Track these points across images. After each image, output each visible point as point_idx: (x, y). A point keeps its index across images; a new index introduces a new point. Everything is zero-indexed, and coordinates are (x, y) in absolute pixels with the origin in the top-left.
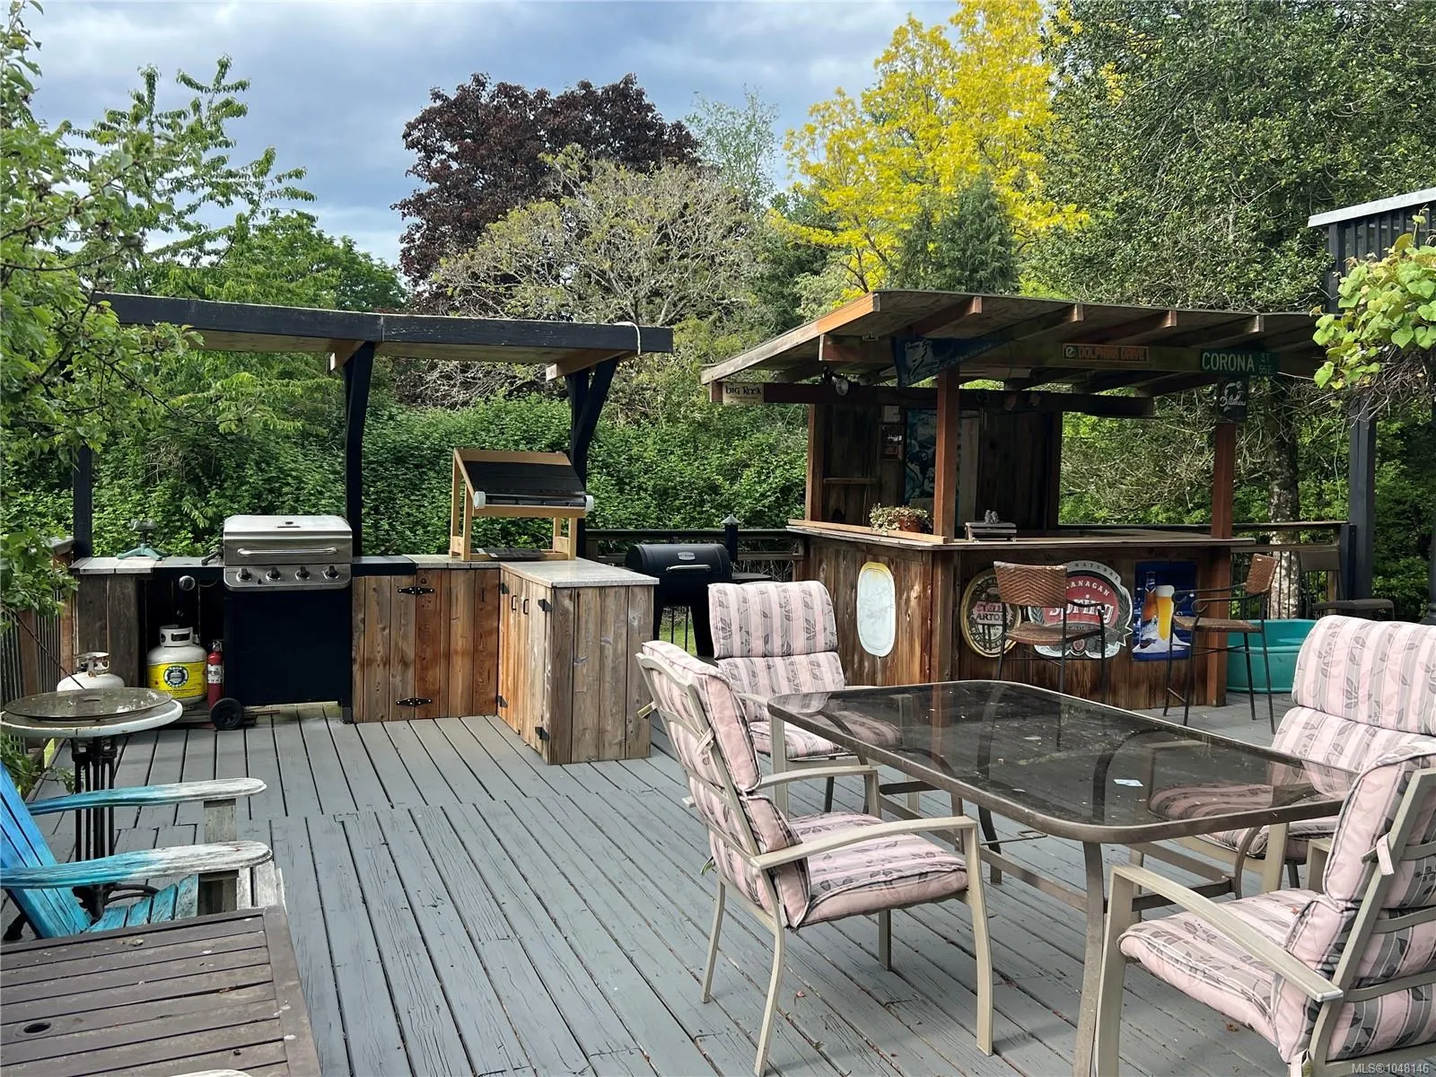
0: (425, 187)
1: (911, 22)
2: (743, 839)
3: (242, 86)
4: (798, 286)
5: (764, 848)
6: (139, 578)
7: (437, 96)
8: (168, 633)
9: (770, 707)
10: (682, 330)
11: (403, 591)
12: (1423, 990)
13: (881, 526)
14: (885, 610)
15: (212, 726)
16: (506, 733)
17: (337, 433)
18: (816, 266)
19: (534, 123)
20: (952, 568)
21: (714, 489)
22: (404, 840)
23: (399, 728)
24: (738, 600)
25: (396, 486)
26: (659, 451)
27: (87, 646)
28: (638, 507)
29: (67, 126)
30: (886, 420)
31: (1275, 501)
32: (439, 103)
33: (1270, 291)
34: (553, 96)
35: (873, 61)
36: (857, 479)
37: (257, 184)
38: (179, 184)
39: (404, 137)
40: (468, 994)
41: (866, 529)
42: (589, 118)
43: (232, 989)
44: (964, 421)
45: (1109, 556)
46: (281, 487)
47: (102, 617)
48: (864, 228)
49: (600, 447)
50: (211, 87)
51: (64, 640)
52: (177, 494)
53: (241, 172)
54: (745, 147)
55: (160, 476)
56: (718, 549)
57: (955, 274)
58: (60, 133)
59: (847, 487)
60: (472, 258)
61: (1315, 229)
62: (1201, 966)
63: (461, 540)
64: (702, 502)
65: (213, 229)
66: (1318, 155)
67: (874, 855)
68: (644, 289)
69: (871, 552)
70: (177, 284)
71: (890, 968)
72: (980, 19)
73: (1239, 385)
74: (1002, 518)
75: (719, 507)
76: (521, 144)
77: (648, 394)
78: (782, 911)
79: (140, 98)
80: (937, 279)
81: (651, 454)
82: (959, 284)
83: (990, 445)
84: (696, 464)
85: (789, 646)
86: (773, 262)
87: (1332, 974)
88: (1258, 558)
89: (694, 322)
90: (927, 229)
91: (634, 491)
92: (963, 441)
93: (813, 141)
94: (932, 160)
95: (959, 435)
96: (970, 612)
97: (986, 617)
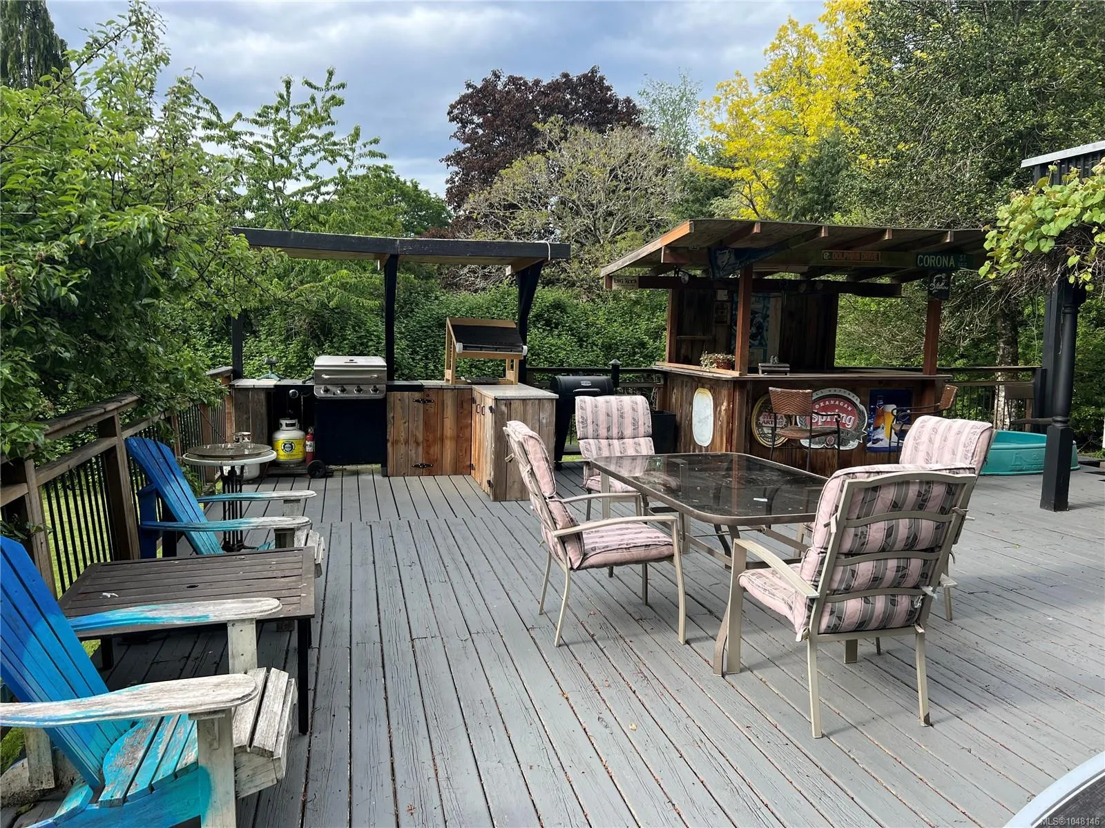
0: (461, 147)
1: (791, 22)
2: (549, 522)
3: (343, 86)
4: (713, 206)
5: (558, 527)
6: (267, 391)
7: (469, 86)
8: (284, 422)
9: (596, 463)
10: (624, 238)
11: (416, 401)
12: (870, 599)
13: (706, 366)
14: (707, 418)
15: (308, 476)
16: (474, 485)
17: (403, 308)
18: (726, 192)
19: (532, 101)
20: (746, 393)
21: (643, 345)
22: (403, 537)
23: (414, 481)
24: (592, 406)
25: (438, 342)
26: (607, 319)
27: (239, 429)
28: (591, 356)
29: (239, 116)
30: (719, 299)
31: (1001, 353)
32: (471, 90)
34: (545, 83)
35: (764, 50)
36: (699, 337)
37: (351, 149)
38: (305, 151)
39: (448, 114)
40: (418, 605)
41: (698, 368)
42: (569, 96)
43: (282, 577)
44: (771, 299)
45: (853, 386)
46: (367, 342)
47: (247, 412)
48: (752, 167)
49: (568, 317)
50: (324, 88)
51: (228, 425)
52: (305, 346)
53: (342, 142)
54: (676, 112)
55: (295, 335)
56: (608, 380)
57: (814, 197)
58: (235, 121)
59: (693, 342)
60: (489, 193)
61: (1028, 168)
62: (769, 588)
63: (450, 371)
64: (635, 354)
65: (326, 178)
66: (1028, 119)
67: (626, 537)
68: (601, 210)
69: (699, 382)
70: (304, 214)
71: (647, 604)
72: (839, 17)
73: (944, 276)
74: (781, 361)
75: (645, 357)
76: (523, 116)
78: (569, 561)
79: (281, 96)
80: (801, 202)
81: (601, 322)
82: (817, 204)
83: (788, 315)
84: (631, 328)
85: (622, 433)
86: (696, 189)
87: (817, 586)
88: (948, 387)
89: (632, 233)
90: (796, 167)
91: (589, 346)
92: (771, 312)
93: (719, 108)
94: (803, 118)
95: (768, 308)
96: (758, 419)
97: (768, 422)
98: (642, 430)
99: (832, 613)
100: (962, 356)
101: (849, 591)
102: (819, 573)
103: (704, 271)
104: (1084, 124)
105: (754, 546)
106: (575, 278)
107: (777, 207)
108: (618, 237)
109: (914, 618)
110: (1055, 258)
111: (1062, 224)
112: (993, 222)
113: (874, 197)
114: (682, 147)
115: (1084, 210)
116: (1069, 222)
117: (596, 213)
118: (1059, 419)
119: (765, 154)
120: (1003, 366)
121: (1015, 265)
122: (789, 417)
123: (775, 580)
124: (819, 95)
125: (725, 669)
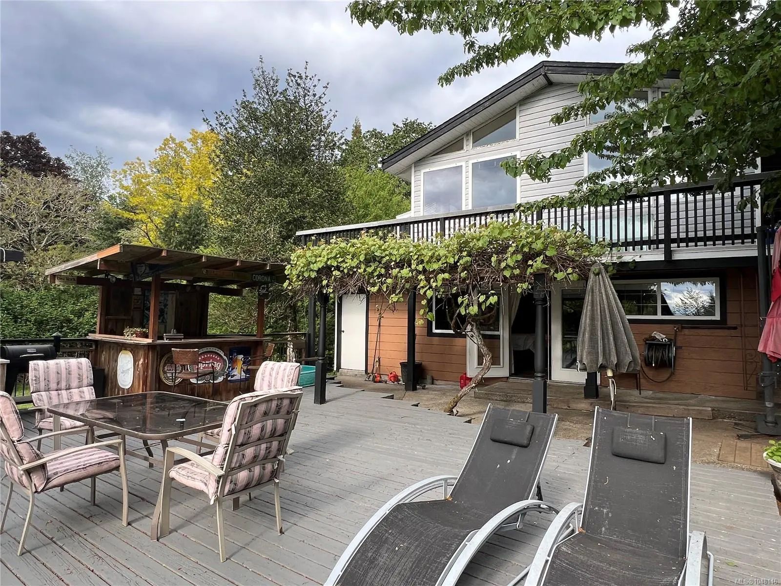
1: (171, 137)
2: (16, 460)
4: (120, 234)
5: (25, 462)
9: (48, 409)
10: (55, 249)
12: (252, 469)
13: (128, 336)
14: (129, 369)
18: (130, 227)
20: (156, 352)
21: (69, 321)
24: (44, 367)
26: (39, 303)
28: (25, 329)
30: (135, 294)
31: (289, 325)
33: (283, 255)
35: (155, 149)
36: (121, 317)
41: (123, 337)
42: (8, 148)
44: (169, 295)
45: (220, 345)
48: (148, 214)
54: (95, 172)
56: (50, 347)
57: (186, 236)
59: (117, 321)
61: (299, 236)
62: (191, 475)
64: (62, 327)
67: (82, 460)
68: (35, 228)
69: (123, 347)
71: (95, 504)
72: (199, 141)
73: (265, 286)
74: (178, 332)
75: (71, 329)
77: (34, 276)
78: (33, 486)
80: (179, 238)
81: (34, 304)
82: (189, 240)
83: (180, 304)
84: (60, 309)
85: (69, 385)
86: (108, 222)
87: (223, 468)
88: (270, 344)
89: (61, 246)
90: (175, 218)
91: (23, 322)
92: (169, 303)
93: (126, 176)
94: (179, 191)
95: (167, 300)
96: (164, 368)
97: (170, 370)
98: (85, 382)
99: (231, 482)
100: (269, 327)
101: (241, 467)
102: (224, 460)
103: (125, 276)
104: (322, 219)
105: (179, 450)
106: (11, 273)
107: (164, 239)
108: (49, 247)
109: (274, 474)
110: (317, 281)
111: (320, 265)
112: (288, 261)
113: (225, 241)
114: (98, 195)
115: (328, 259)
116: (323, 264)
117: (31, 230)
118: (320, 358)
119: (156, 208)
120: (291, 333)
121: (300, 283)
122: (183, 366)
123: (194, 469)
124: (188, 180)
125: (159, 535)
